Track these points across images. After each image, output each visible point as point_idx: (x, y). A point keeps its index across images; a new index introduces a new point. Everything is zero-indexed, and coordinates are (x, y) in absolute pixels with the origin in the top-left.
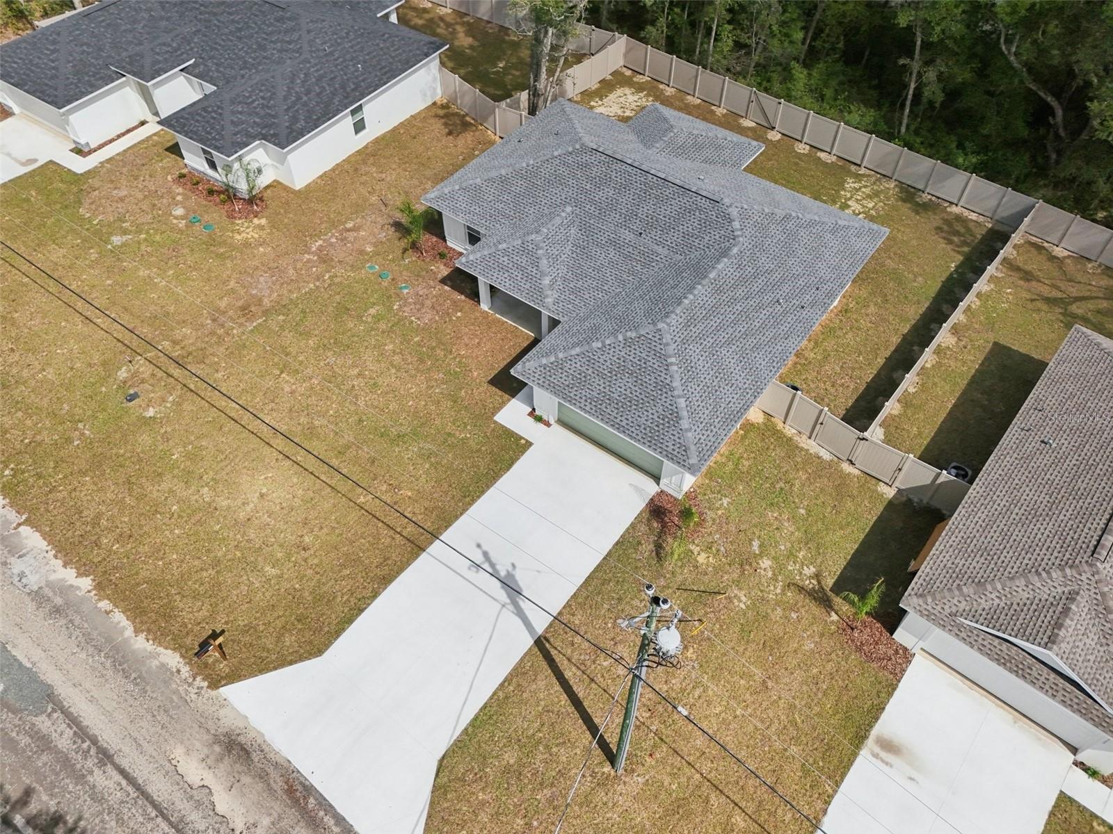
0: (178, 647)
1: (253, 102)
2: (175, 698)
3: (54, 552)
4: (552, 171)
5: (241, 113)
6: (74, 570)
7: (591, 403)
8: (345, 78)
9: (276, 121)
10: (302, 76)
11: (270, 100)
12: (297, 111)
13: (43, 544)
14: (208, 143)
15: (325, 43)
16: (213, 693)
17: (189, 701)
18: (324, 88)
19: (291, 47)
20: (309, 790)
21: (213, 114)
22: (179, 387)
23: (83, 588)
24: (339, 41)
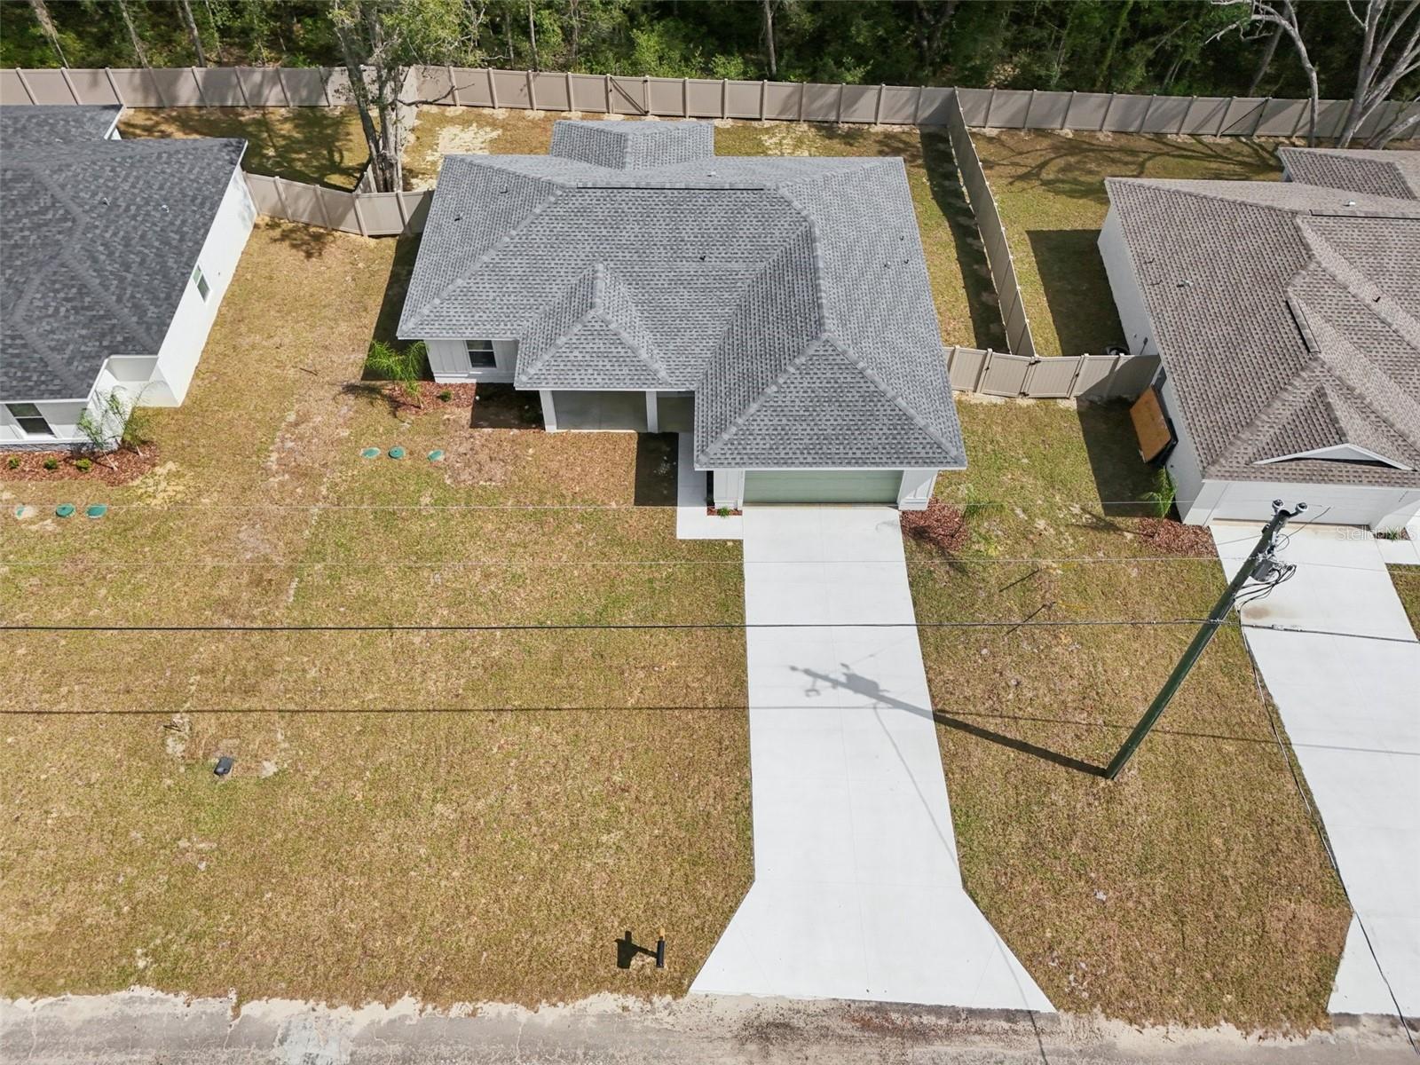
0: (598, 986)
1: (57, 310)
2: (652, 1036)
3: (323, 1004)
4: (548, 233)
5: (52, 332)
6: (376, 1003)
7: (809, 453)
8: (158, 229)
9: (114, 321)
10: (101, 248)
11: (82, 298)
12: (133, 297)
13: (298, 1005)
14: (34, 392)
15: (94, 194)
16: (687, 999)
17: (670, 1027)
18: (140, 252)
19: (49, 216)
20: (881, 1008)
21: (10, 351)
22: (276, 716)
23: (409, 1012)
24: (111, 184)
